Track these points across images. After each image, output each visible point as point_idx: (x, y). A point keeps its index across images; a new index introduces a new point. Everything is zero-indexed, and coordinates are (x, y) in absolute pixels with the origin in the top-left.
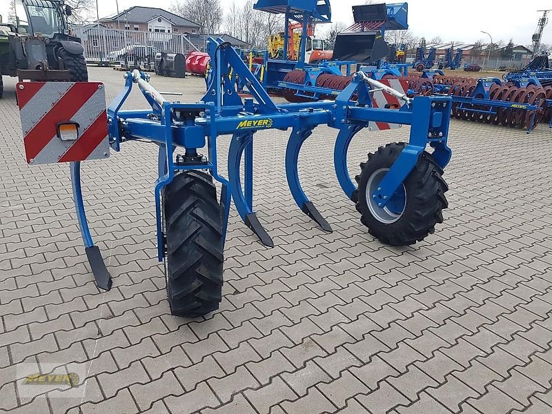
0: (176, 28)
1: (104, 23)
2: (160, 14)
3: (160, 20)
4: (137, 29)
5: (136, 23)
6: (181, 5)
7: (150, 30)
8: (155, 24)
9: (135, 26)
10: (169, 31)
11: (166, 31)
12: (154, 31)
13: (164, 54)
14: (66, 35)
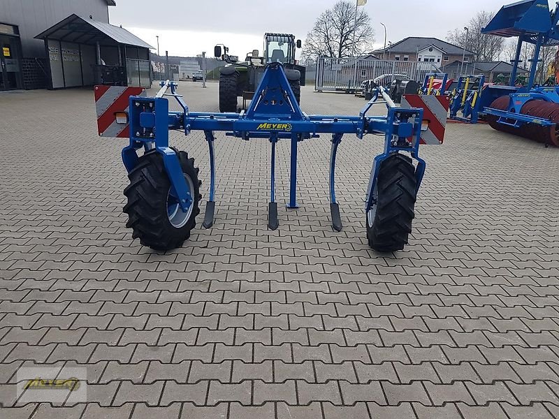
0: (446, 56)
1: (378, 54)
2: (433, 43)
3: (431, 50)
4: (406, 59)
5: (407, 54)
6: (460, 34)
7: (420, 59)
8: (425, 54)
9: (407, 56)
10: (439, 60)
11: (436, 60)
12: (422, 60)
13: (399, 82)
14: (291, 64)
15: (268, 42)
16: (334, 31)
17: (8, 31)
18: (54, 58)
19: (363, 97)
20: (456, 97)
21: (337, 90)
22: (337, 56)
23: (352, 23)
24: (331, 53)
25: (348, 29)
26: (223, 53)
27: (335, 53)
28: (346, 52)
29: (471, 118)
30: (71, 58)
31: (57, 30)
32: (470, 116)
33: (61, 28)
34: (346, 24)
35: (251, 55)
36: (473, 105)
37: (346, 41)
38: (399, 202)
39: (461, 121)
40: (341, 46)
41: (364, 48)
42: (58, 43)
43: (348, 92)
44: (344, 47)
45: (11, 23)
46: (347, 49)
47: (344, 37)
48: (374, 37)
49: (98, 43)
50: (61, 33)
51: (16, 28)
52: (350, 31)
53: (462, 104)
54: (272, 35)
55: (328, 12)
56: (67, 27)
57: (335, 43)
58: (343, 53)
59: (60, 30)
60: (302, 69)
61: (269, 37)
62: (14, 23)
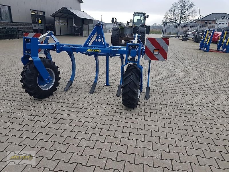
1: (197, 21)
2: (224, 16)
3: (223, 19)
7: (217, 23)
8: (220, 21)
9: (210, 22)
10: (227, 24)
11: (225, 24)
12: (218, 23)
13: (198, 33)
14: (144, 25)
15: (134, 16)
16: (178, 11)
17: (41, 14)
18: (57, 24)
19: (182, 39)
20: (220, 40)
21: (172, 36)
22: (179, 22)
23: (186, 7)
24: (176, 21)
25: (184, 10)
26: (115, 21)
27: (178, 20)
28: (183, 20)
29: (226, 50)
30: (64, 24)
31: (58, 13)
32: (225, 49)
33: (59, 12)
34: (184, 8)
35: (129, 22)
36: (227, 44)
37: (183, 16)
38: (129, 85)
39: (222, 51)
40: (181, 18)
41: (191, 18)
42: (59, 18)
43: (176, 37)
44: (182, 18)
45: (42, 11)
46: (183, 19)
47: (182, 14)
48: (196, 14)
49: (73, 18)
50: (60, 14)
51: (44, 12)
52: (185, 11)
53: (223, 43)
54: (136, 13)
55: (176, 3)
56: (62, 12)
57: (178, 17)
58: (181, 21)
59: (59, 13)
60: (148, 27)
61: (135, 14)
62: (43, 11)
